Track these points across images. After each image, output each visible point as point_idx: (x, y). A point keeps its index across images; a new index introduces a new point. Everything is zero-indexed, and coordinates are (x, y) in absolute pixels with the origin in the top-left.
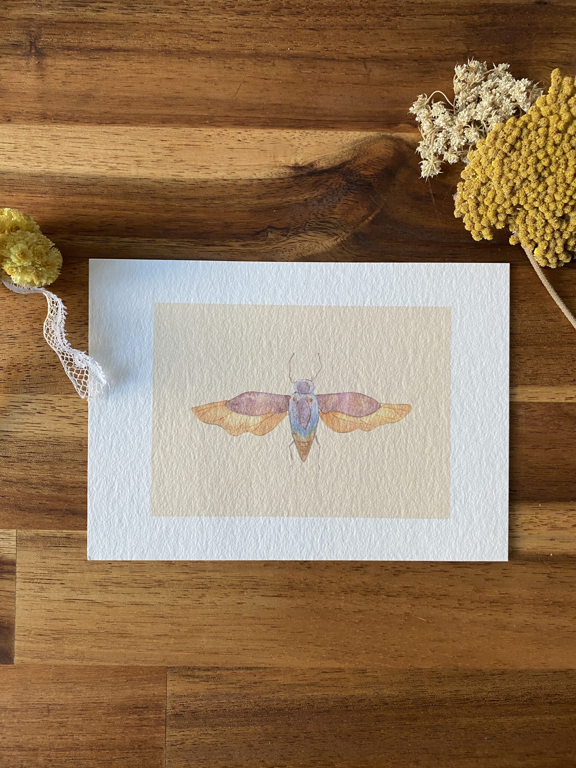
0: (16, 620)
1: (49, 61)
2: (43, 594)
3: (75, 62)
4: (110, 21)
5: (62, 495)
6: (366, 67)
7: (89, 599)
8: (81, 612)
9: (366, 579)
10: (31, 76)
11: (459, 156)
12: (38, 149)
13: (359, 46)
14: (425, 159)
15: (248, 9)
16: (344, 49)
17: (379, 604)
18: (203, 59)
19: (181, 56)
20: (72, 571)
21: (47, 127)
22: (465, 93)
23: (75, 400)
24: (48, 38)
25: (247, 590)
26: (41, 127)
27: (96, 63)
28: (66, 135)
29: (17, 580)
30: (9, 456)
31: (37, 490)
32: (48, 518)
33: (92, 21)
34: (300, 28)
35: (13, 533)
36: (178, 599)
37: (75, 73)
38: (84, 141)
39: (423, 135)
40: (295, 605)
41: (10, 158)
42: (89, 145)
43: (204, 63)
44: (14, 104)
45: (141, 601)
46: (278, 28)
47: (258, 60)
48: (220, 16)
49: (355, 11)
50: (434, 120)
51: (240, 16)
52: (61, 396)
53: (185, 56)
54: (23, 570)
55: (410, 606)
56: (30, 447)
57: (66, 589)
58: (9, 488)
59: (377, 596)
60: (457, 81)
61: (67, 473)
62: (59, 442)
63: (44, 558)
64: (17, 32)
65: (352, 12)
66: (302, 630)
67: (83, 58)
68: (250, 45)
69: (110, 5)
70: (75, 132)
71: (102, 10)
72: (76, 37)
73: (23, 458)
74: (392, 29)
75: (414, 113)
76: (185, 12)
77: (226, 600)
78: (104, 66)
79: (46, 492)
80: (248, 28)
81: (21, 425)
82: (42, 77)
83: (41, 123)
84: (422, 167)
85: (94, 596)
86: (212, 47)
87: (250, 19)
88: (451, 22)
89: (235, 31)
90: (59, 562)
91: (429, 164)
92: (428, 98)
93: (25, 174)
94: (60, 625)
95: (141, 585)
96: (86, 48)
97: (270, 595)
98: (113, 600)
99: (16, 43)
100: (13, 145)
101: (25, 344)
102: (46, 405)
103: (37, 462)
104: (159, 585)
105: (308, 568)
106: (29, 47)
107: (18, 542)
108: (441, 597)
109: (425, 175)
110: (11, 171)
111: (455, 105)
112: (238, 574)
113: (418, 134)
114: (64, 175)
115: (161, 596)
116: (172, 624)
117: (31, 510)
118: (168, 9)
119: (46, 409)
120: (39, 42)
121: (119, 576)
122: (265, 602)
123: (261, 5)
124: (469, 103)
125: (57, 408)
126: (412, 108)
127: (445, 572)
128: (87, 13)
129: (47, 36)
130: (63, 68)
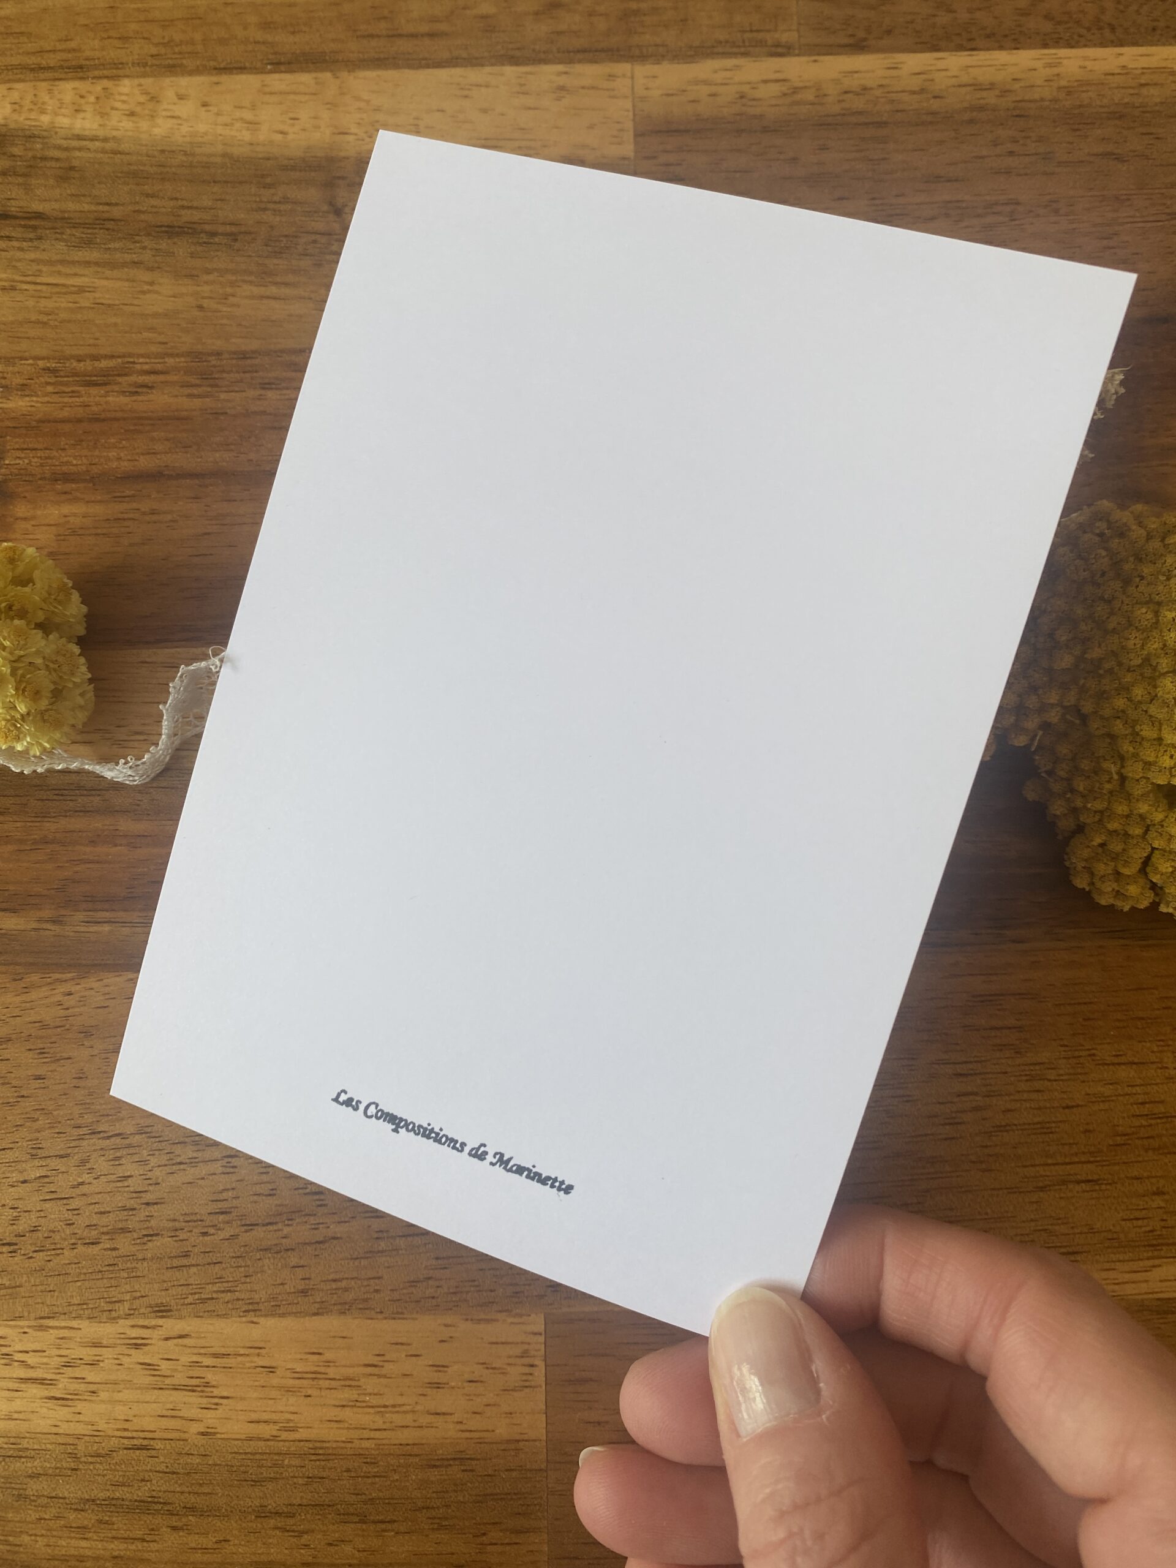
1: (21, 509)
3: (79, 509)
4: (159, 414)
23: (63, 1333)
24: (19, 458)
37: (81, 532)
61: (39, 1532)
67: (99, 498)
128: (110, 399)
129: (19, 454)
130: (52, 522)
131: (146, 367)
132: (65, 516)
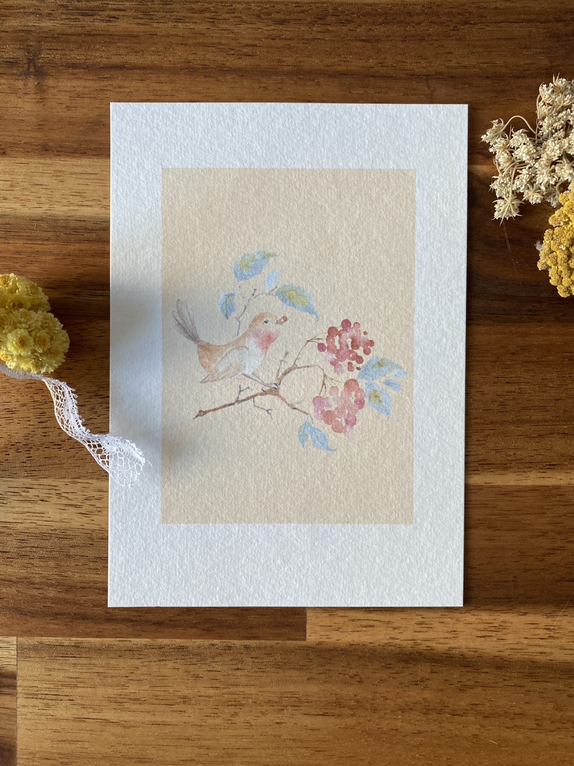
0: (18, 742)
1: (51, 82)
2: (48, 712)
3: (81, 83)
4: (122, 33)
5: (69, 596)
6: (429, 87)
7: (103, 718)
8: (93, 733)
9: (427, 694)
10: (29, 100)
11: (543, 195)
12: (38, 187)
13: (420, 61)
14: (501, 198)
15: (287, 17)
16: (403, 64)
17: (442, 725)
18: (234, 78)
19: (207, 74)
20: (82, 685)
21: (48, 161)
22: (552, 119)
23: (85, 485)
24: (49, 54)
25: (288, 708)
26: (42, 161)
27: (106, 83)
28: (72, 170)
29: (18, 695)
30: (7, 550)
31: (40, 591)
32: (54, 624)
33: (101, 32)
34: (350, 40)
35: (12, 641)
36: (206, 718)
37: (83, 96)
38: (92, 177)
39: (499, 169)
40: (343, 725)
41: (5, 199)
42: (98, 181)
43: (234, 82)
44: (10, 134)
45: (163, 720)
46: (323, 39)
47: (299, 78)
48: (254, 26)
49: (416, 19)
50: (513, 152)
51: (278, 26)
52: (67, 480)
53: (212, 75)
54: (25, 684)
55: (479, 727)
56: (32, 541)
57: (76, 707)
58: (8, 588)
59: (440, 715)
60: (541, 104)
61: (76, 571)
62: (66, 535)
63: (50, 670)
64: (12, 46)
65: (411, 19)
66: (351, 754)
67: (91, 78)
68: (290, 59)
69: (122, 13)
70: (82, 166)
71: (114, 19)
72: (83, 52)
73: (24, 554)
74: (460, 40)
75: (487, 142)
76: (212, 21)
77: (262, 719)
78: (115, 88)
79: (52, 593)
80: (288, 39)
81: (22, 515)
82: (42, 101)
83: (42, 156)
84: (496, 206)
85: (109, 715)
86: (244, 63)
87: (289, 29)
88: (531, 31)
89: (273, 43)
90: (67, 674)
91: (505, 204)
92: (505, 123)
93: (23, 218)
94: (67, 748)
95: (163, 702)
96: (94, 65)
97: (315, 713)
98: (131, 719)
99: (11, 61)
100: (9, 182)
101: (25, 419)
102: (50, 491)
103: (41, 558)
104: (184, 702)
105: (359, 682)
106: (27, 65)
107: (19, 651)
108: (516, 717)
109: (500, 216)
110: (7, 214)
111: (538, 132)
112: (276, 689)
113: (491, 167)
114: (69, 218)
115: (187, 715)
116: (200, 747)
117: (34, 614)
118: (192, 17)
119: (50, 495)
120: (39, 59)
121: (137, 691)
122: (308, 721)
123: (303, 12)
124: (556, 131)
125: (64, 495)
126: (485, 136)
127: (521, 686)
128: (96, 23)
129: (48, 52)
130: (68, 90)
131: (114, 7)
132: (74, 87)
